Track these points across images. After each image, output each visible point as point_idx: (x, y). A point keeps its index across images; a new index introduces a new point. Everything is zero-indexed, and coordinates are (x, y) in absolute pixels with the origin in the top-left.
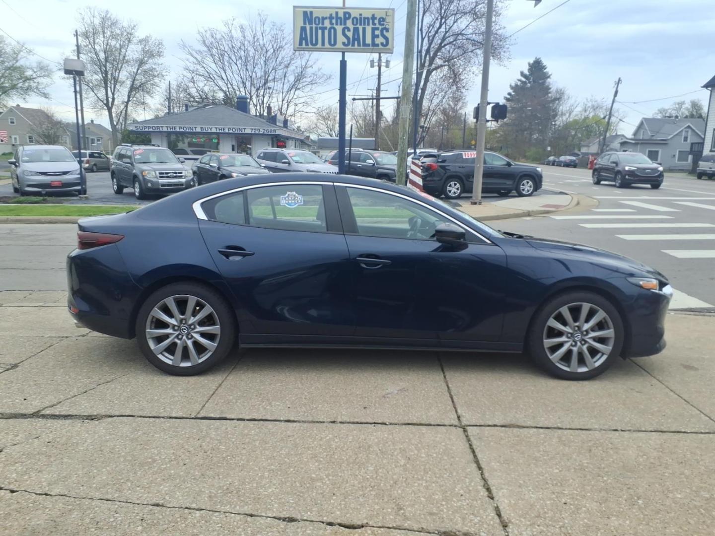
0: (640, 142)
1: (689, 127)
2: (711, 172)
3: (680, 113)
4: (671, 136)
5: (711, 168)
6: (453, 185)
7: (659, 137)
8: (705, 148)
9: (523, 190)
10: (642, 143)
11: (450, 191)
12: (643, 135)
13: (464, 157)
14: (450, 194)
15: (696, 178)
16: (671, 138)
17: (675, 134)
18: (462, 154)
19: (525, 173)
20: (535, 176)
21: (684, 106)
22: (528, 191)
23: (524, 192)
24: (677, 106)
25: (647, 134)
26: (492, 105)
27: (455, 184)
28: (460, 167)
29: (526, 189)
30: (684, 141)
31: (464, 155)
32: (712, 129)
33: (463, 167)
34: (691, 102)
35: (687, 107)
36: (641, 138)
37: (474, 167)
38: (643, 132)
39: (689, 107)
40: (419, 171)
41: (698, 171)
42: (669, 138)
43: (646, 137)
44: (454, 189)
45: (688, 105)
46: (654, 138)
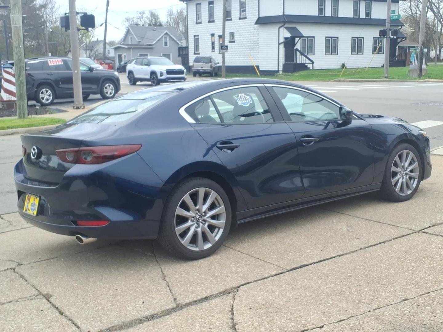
0: (132, 47)
1: (166, 34)
2: (203, 71)
3: (143, 21)
4: (155, 41)
5: (202, 68)
6: (45, 92)
7: (145, 43)
8: (190, 52)
9: (107, 93)
10: (133, 48)
11: (43, 98)
12: (131, 41)
13: (50, 64)
14: (43, 101)
15: (193, 76)
16: (155, 43)
17: (158, 39)
18: (47, 61)
19: (105, 77)
20: (114, 79)
21: (145, 16)
22: (111, 94)
23: (108, 95)
24: (140, 15)
25: (135, 40)
26: (80, 15)
27: (47, 91)
28: (48, 74)
29: (109, 92)
30: (165, 46)
31: (49, 62)
32: (193, 36)
33: (51, 74)
34: (150, 12)
35: (147, 17)
36: (130, 43)
37: (72, 73)
38: (131, 38)
39: (149, 16)
40: (13, 80)
41: (194, 71)
42: (154, 43)
43: (134, 43)
44: (46, 95)
45: (147, 14)
46: (141, 43)
